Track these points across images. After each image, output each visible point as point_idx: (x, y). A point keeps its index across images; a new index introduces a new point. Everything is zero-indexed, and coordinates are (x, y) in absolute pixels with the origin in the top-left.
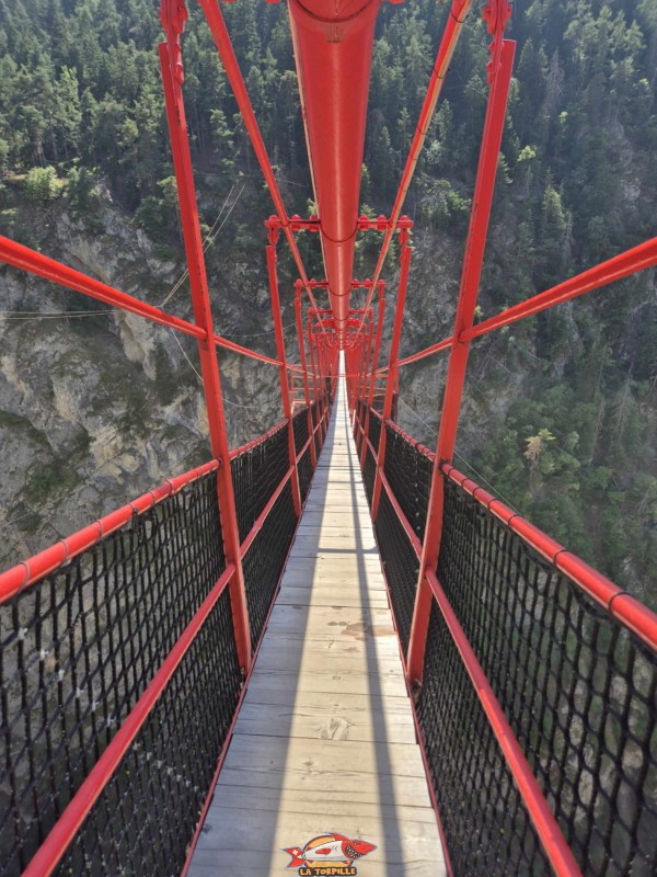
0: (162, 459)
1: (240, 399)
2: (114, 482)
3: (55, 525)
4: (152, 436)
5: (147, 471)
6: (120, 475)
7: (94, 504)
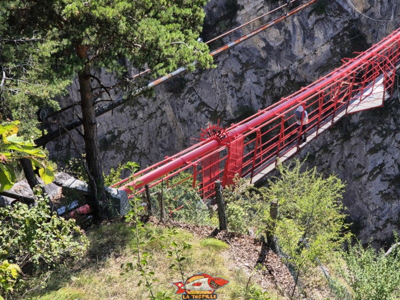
0: (309, 35)
2: (257, 54)
3: (198, 90)
5: (290, 46)
6: (264, 48)
7: (235, 75)
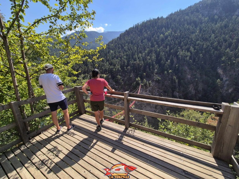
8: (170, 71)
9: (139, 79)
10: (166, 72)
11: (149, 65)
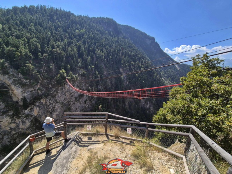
1: (45, 106)
2: (7, 131)
4: (21, 118)
6: (10, 129)
8: (93, 66)
9: (64, 71)
10: (89, 67)
11: (72, 57)
